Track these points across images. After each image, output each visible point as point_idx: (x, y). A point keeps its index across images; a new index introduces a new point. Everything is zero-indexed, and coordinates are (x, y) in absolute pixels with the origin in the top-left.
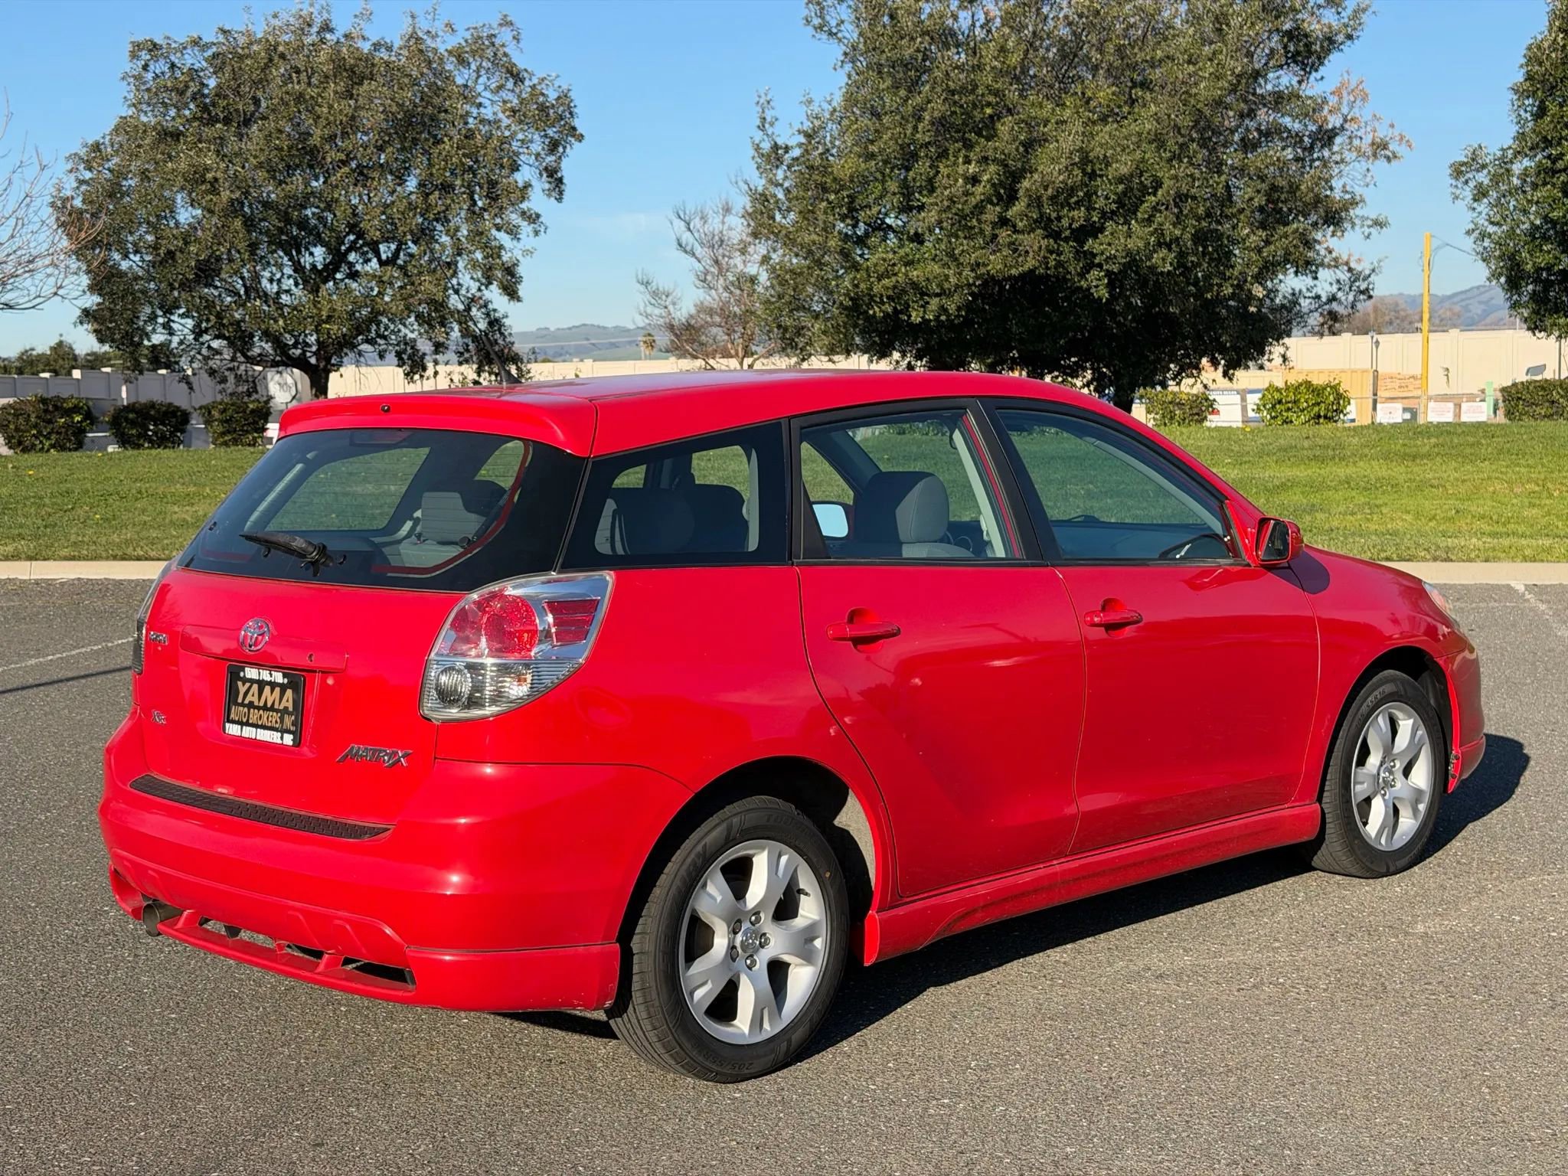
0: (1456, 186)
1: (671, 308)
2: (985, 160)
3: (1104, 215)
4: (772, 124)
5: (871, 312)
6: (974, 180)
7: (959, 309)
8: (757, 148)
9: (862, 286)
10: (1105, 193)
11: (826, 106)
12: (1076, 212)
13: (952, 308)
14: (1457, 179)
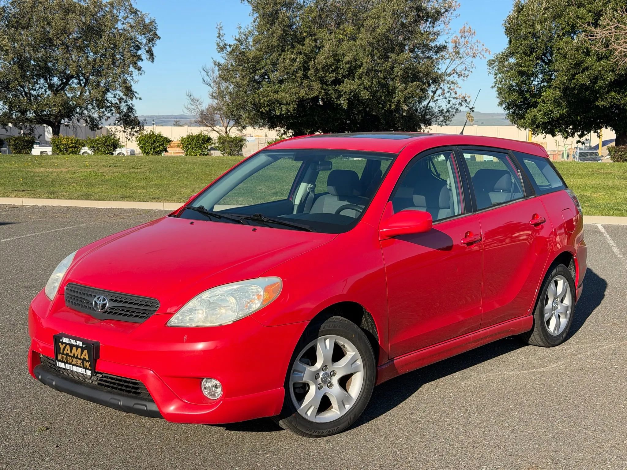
0: (490, 69)
1: (199, 106)
2: (300, 53)
3: (344, 76)
4: (223, 36)
5: (261, 110)
6: (294, 60)
7: (294, 110)
8: (218, 45)
9: (256, 100)
10: (344, 67)
11: (246, 30)
12: (332, 75)
13: (291, 110)
14: (490, 66)
